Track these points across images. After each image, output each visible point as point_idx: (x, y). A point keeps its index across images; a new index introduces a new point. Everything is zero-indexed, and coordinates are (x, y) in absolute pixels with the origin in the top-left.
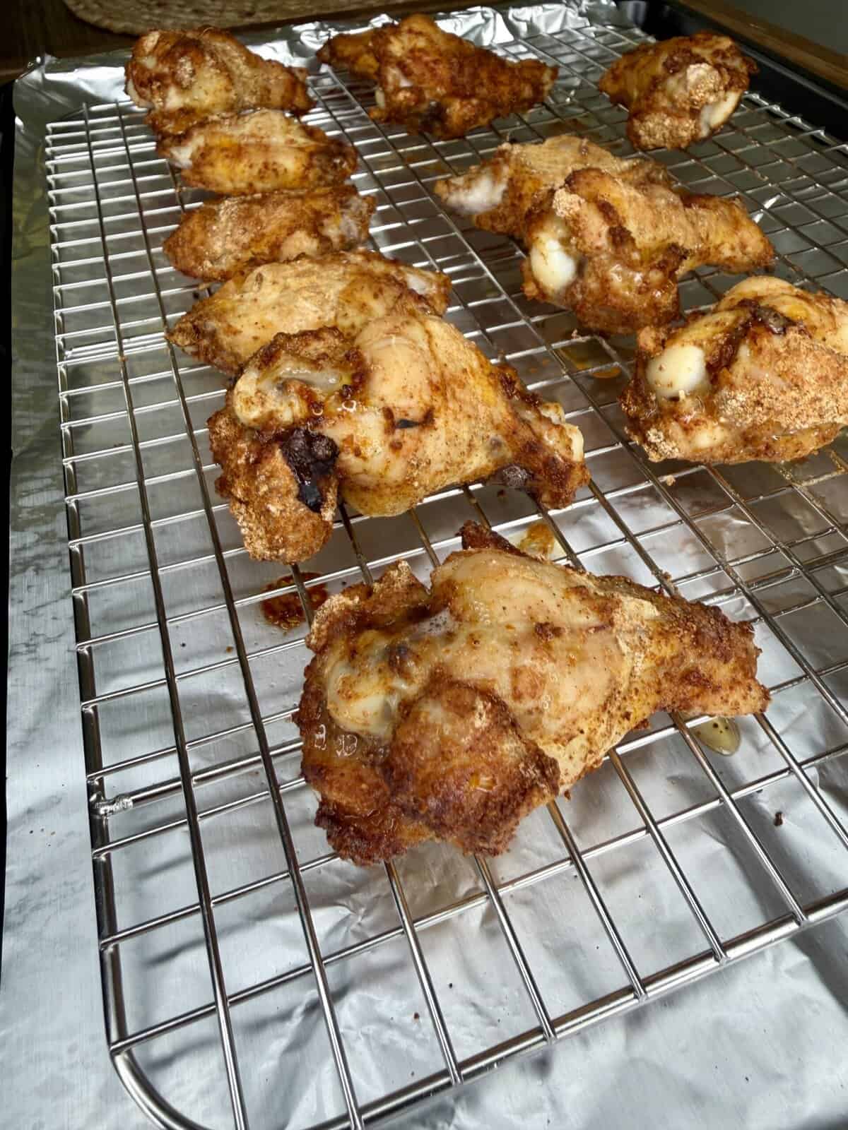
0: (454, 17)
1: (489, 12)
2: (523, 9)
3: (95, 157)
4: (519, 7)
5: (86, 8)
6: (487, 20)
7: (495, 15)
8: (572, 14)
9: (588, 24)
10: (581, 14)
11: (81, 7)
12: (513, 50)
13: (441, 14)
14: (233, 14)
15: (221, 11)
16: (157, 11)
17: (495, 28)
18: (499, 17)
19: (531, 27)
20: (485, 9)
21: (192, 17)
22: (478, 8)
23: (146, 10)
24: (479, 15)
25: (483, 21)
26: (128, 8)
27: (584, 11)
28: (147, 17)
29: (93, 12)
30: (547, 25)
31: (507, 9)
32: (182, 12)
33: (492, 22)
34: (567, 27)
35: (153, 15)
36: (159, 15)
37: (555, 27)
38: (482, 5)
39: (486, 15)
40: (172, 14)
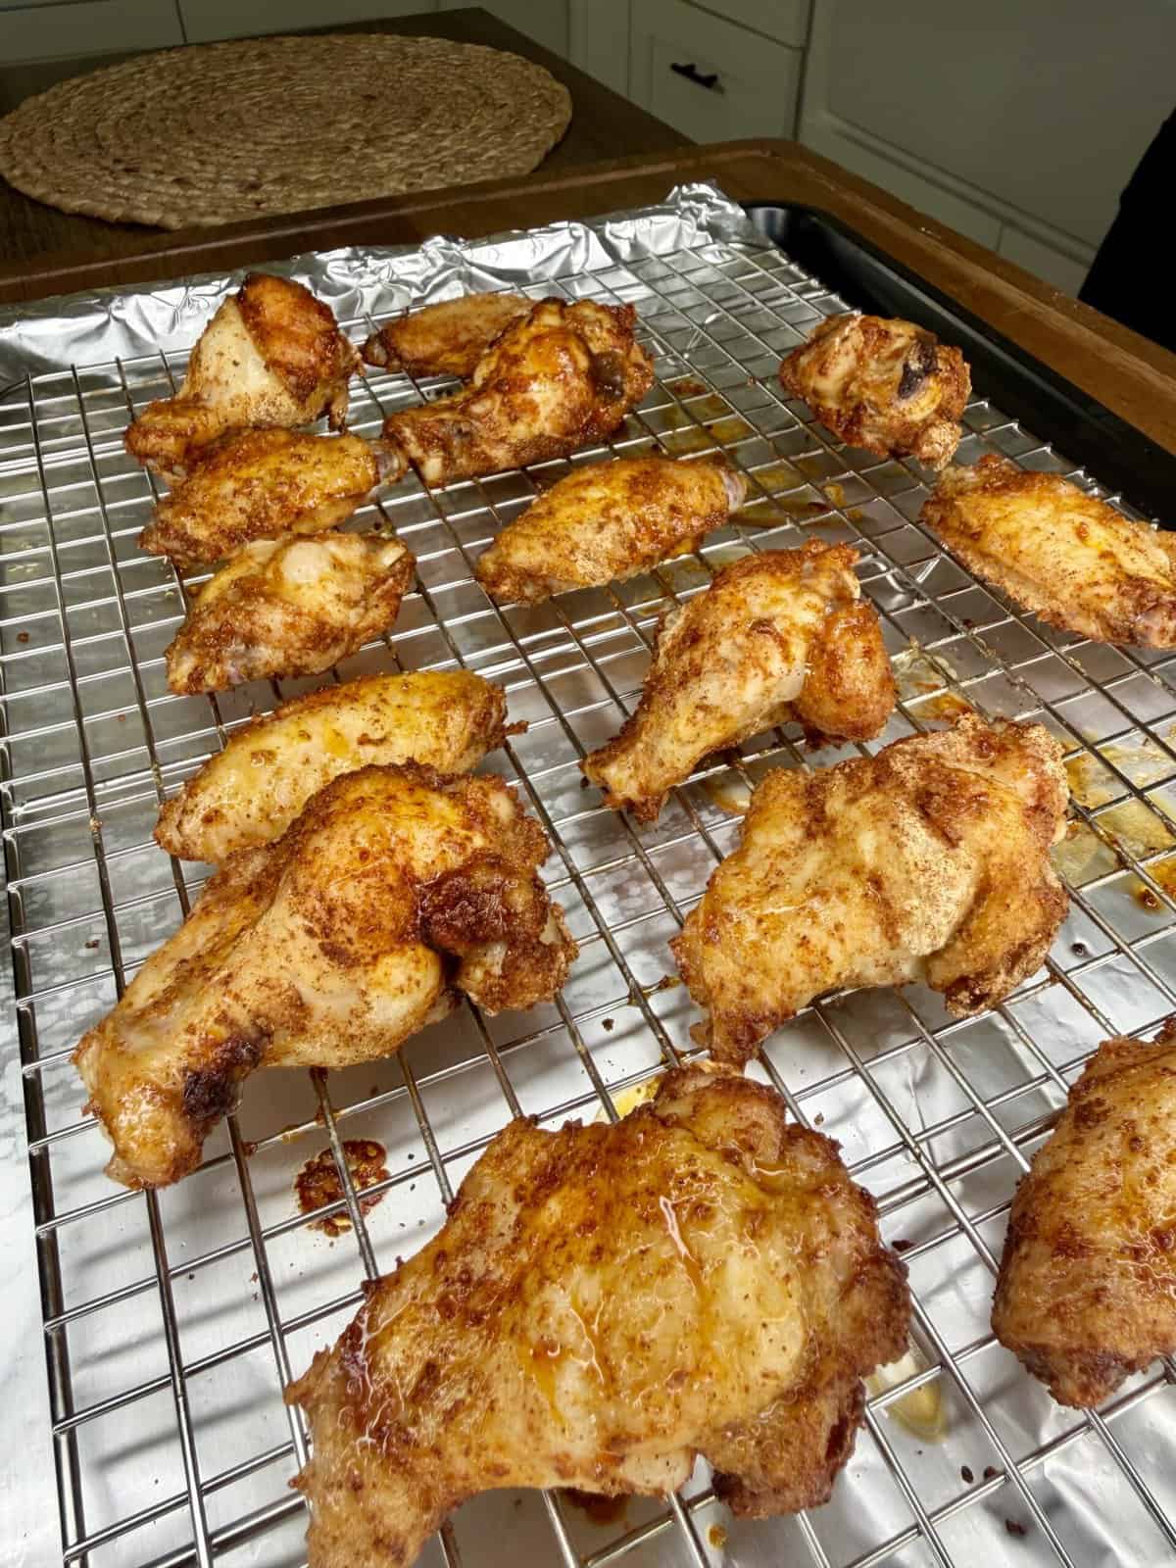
0: (532, 235)
1: (579, 229)
2: (624, 223)
3: (46, 467)
4: (618, 220)
5: (25, 175)
6: (577, 239)
7: (587, 234)
8: (689, 227)
9: (710, 240)
10: (700, 228)
11: (17, 172)
12: (610, 281)
13: (515, 232)
14: (229, 186)
15: (215, 182)
16: (126, 181)
17: (587, 249)
18: (593, 235)
19: (635, 246)
20: (573, 225)
21: (176, 190)
22: (564, 224)
23: (110, 179)
24: (566, 232)
25: (572, 241)
26: (85, 175)
27: (704, 223)
28: (110, 190)
29: (35, 182)
30: (657, 242)
31: (604, 223)
32: (161, 182)
33: (583, 241)
34: (682, 247)
35: (121, 187)
36: (127, 187)
37: (666, 246)
38: (570, 220)
39: (575, 233)
40: (146, 185)
